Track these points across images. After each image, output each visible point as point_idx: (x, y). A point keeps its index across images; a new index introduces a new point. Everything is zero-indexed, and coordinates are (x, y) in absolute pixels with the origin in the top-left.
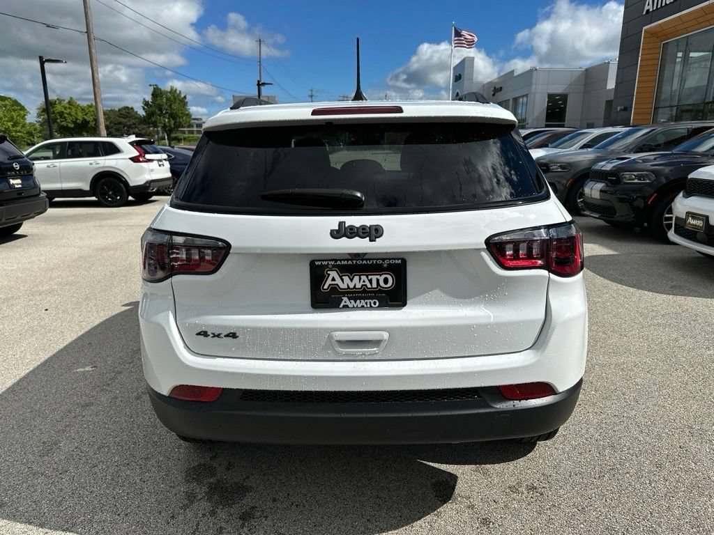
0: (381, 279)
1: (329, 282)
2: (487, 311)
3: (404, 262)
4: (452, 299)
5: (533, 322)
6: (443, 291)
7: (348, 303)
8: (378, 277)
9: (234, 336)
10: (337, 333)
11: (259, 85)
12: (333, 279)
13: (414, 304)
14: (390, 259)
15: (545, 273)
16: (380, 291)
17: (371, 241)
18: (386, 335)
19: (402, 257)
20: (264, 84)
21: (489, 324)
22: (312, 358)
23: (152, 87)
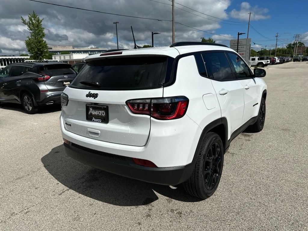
0: (102, 112)
1: (90, 112)
2: (129, 129)
3: (107, 107)
4: (121, 123)
5: (145, 135)
6: (118, 119)
7: (94, 120)
8: (101, 111)
9: (70, 125)
10: (88, 129)
11: (239, 34)
12: (91, 111)
13: (111, 122)
14: (104, 106)
15: (149, 117)
16: (102, 117)
17: (94, 99)
18: (99, 132)
19: (107, 105)
20: (241, 34)
21: (128, 133)
22: (84, 136)
23: (202, 39)
